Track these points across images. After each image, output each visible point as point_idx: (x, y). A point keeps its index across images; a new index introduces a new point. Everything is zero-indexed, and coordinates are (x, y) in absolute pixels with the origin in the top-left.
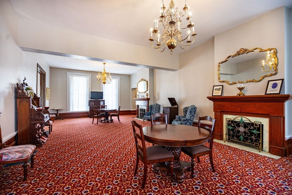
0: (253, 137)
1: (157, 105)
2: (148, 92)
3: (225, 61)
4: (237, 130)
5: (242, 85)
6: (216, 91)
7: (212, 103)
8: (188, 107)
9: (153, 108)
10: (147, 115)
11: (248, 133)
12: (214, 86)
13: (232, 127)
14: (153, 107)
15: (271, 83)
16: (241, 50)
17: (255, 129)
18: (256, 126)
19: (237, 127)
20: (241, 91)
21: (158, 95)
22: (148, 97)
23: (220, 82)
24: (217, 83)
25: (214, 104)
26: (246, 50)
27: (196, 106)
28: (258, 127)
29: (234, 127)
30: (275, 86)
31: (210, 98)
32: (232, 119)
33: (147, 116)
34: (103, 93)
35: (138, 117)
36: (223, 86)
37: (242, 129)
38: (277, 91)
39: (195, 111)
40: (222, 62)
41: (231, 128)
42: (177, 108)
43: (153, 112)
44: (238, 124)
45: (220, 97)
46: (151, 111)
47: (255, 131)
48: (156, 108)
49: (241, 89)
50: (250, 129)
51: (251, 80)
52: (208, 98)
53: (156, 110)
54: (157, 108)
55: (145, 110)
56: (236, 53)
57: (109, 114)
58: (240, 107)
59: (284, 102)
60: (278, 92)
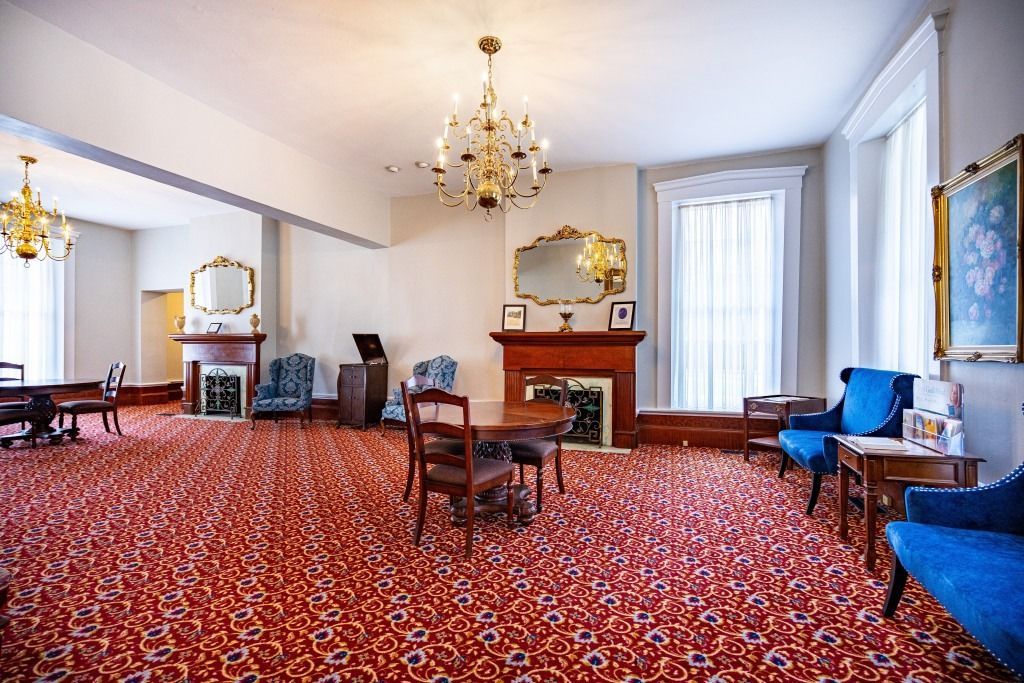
0: (588, 420)
1: (301, 358)
2: (257, 310)
3: (531, 248)
5: (568, 309)
6: (512, 318)
8: (428, 362)
9: (287, 371)
10: (265, 398)
11: (578, 412)
12: (505, 306)
14: (285, 366)
15: (617, 308)
16: (564, 229)
17: (590, 402)
18: (593, 397)
20: (566, 320)
21: (302, 324)
22: (259, 329)
23: (519, 296)
24: (511, 299)
25: (505, 350)
26: (574, 232)
27: (454, 358)
30: (623, 313)
31: (496, 337)
33: (269, 401)
35: (195, 410)
36: (525, 306)
38: (626, 324)
40: (525, 249)
42: (386, 366)
43: (285, 385)
45: (519, 334)
46: (277, 383)
47: (590, 408)
48: (298, 371)
49: (566, 316)
50: (582, 404)
51: (583, 298)
52: (492, 335)
53: (299, 378)
54: (303, 371)
55: (239, 378)
56: (555, 233)
57: (54, 405)
58: (564, 357)
59: (636, 344)
60: (629, 326)
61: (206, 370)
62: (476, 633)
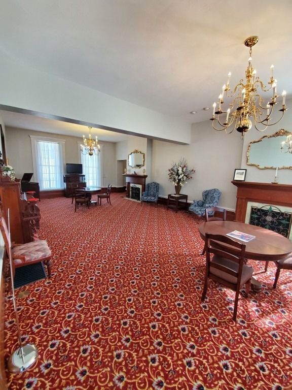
0: (281, 227)
1: (155, 184)
2: (145, 167)
4: (263, 219)
7: (236, 188)
8: (209, 191)
9: (151, 188)
10: (145, 197)
11: (276, 223)
13: (259, 215)
17: (284, 219)
18: (286, 216)
19: (263, 216)
22: (145, 174)
25: (238, 190)
28: (288, 217)
29: (260, 215)
32: (259, 207)
34: (83, 166)
35: (128, 196)
37: (269, 218)
39: (219, 197)
41: (256, 216)
44: (265, 213)
47: (284, 222)
48: (154, 188)
50: (278, 219)
55: (139, 188)
61: (132, 185)
62: (173, 283)
